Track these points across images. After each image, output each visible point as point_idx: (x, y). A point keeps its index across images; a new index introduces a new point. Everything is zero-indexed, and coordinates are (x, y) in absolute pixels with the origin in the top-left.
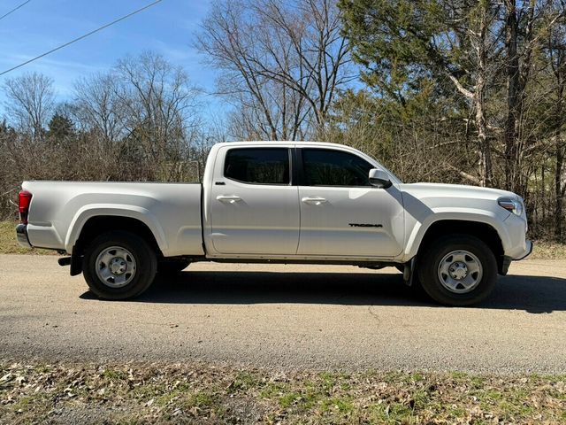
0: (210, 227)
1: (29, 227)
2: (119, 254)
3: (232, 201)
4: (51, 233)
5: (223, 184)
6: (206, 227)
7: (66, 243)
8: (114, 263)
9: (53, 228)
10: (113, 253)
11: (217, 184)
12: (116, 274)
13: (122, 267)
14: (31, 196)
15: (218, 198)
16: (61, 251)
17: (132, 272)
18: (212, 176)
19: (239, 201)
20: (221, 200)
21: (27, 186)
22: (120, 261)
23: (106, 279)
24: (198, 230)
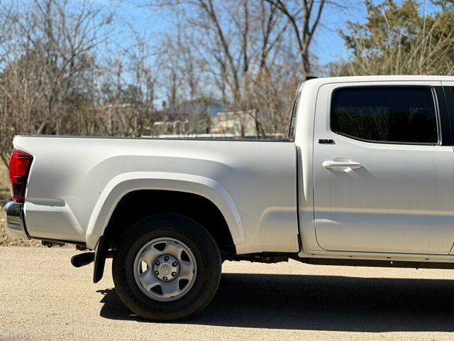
0: (310, 209)
1: (28, 206)
2: (170, 249)
3: (348, 170)
4: (63, 217)
5: (331, 142)
6: (306, 209)
7: (89, 231)
8: (163, 263)
9: (67, 208)
10: (160, 247)
11: (321, 142)
12: (165, 280)
13: (175, 269)
14: (30, 158)
15: (325, 164)
16: (81, 245)
17: (191, 277)
18: (313, 131)
19: (359, 170)
20: (329, 168)
21: (20, 143)
22: (171, 261)
23: (148, 288)
24: (290, 213)
